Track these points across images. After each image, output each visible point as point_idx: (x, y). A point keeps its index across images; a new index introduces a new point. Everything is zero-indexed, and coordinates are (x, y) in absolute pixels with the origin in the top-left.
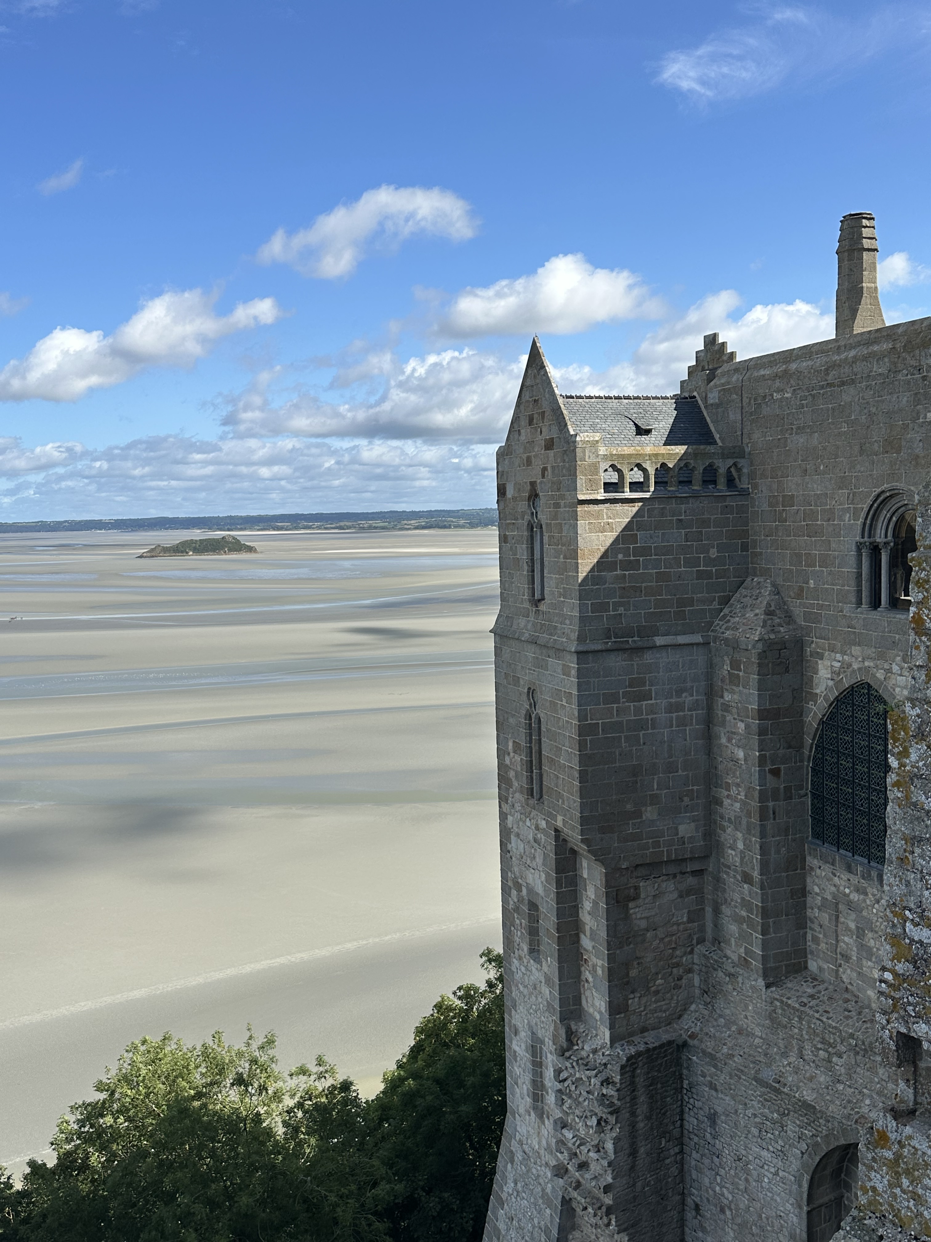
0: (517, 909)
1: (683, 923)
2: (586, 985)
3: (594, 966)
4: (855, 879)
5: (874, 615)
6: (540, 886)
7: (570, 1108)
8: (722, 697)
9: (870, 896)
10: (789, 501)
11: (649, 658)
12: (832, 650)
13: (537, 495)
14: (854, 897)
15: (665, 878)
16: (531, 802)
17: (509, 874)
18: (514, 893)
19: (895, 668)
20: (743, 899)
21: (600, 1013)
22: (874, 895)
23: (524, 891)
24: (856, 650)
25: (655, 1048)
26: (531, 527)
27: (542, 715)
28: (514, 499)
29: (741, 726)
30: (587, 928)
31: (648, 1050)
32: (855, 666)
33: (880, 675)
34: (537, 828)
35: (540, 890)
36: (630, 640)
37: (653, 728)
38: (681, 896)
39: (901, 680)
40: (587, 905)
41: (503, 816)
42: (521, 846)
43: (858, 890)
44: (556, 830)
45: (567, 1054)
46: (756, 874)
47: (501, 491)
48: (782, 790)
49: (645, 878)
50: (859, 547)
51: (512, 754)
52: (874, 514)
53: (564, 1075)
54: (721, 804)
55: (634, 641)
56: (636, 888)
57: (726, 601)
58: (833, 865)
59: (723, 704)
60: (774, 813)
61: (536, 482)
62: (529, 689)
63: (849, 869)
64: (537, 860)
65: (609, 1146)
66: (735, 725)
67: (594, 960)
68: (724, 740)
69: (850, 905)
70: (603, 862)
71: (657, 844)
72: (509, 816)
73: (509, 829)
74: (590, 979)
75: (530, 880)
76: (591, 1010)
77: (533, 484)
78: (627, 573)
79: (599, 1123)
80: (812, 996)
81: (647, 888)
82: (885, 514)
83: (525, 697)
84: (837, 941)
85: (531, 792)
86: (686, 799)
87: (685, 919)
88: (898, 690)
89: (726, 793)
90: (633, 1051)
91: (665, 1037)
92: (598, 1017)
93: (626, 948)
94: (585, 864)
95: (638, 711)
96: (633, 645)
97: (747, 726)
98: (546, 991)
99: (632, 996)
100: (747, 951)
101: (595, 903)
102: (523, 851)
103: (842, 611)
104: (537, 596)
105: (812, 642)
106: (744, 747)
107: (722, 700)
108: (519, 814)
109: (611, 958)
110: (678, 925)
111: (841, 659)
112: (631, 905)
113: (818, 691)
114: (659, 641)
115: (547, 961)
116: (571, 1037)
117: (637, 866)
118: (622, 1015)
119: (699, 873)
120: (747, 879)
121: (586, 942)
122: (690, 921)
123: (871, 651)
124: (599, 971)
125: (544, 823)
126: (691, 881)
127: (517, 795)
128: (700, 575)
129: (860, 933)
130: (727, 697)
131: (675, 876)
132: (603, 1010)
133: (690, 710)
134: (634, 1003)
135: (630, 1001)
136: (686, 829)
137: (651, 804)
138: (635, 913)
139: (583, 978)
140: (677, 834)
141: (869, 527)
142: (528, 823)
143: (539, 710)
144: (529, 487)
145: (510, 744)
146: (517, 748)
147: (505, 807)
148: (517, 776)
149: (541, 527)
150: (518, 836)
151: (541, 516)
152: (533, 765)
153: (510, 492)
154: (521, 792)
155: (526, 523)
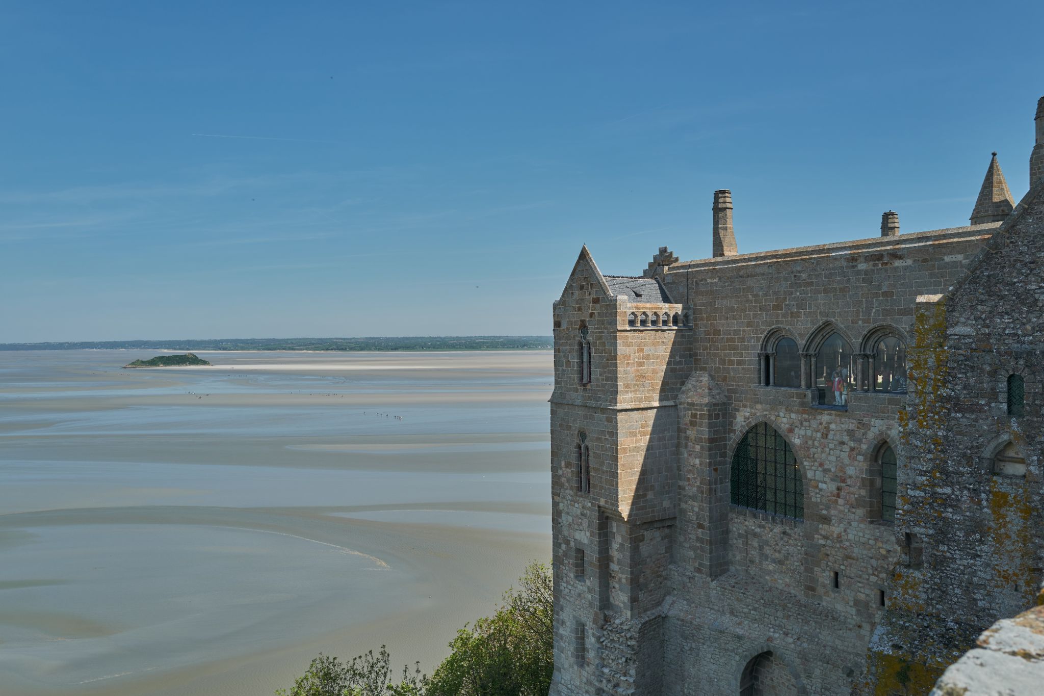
0: (565, 554)
1: (663, 553)
2: (613, 590)
3: (620, 579)
4: (758, 521)
5: (769, 388)
6: (585, 539)
7: (607, 656)
8: (685, 433)
9: (767, 528)
10: (718, 333)
11: (650, 413)
12: (745, 406)
13: (586, 327)
14: (758, 530)
15: (655, 530)
16: (579, 493)
17: (560, 536)
18: (564, 546)
19: (782, 414)
20: (697, 537)
21: (624, 603)
22: (769, 528)
23: (572, 544)
24: (759, 406)
25: (653, 619)
26: (580, 344)
27: (589, 445)
28: (567, 329)
29: (698, 448)
30: (615, 559)
31: (650, 620)
32: (758, 414)
33: (773, 418)
34: (584, 507)
35: (585, 541)
38: (662, 539)
39: (785, 420)
40: (615, 546)
41: (555, 504)
42: (570, 519)
43: (760, 526)
44: (599, 507)
45: (605, 627)
46: (706, 524)
47: (557, 324)
48: (719, 479)
49: (647, 530)
50: (759, 355)
51: (564, 469)
52: (767, 339)
53: (601, 640)
54: (684, 489)
56: (643, 535)
57: (683, 383)
58: (745, 515)
59: (685, 437)
60: (715, 491)
61: (585, 320)
62: (579, 431)
63: (755, 516)
64: (584, 525)
65: (633, 672)
66: (694, 448)
67: (620, 575)
68: (686, 455)
69: (755, 535)
70: (628, 522)
71: (653, 511)
72: (560, 503)
73: (561, 511)
74: (617, 586)
75: (577, 537)
76: (617, 603)
79: (626, 661)
80: (736, 583)
81: (648, 534)
82: (772, 340)
83: (575, 437)
84: (747, 554)
85: (580, 488)
86: (667, 487)
87: (664, 552)
88: (783, 425)
89: (687, 483)
90: (643, 621)
91: (657, 614)
92: (622, 605)
93: (638, 567)
94: (614, 524)
95: (645, 441)
97: (702, 447)
98: (590, 596)
99: (640, 593)
100: (700, 564)
101: (621, 545)
102: (571, 522)
103: (750, 387)
104: (585, 381)
105: (733, 403)
106: (700, 457)
107: (685, 435)
108: (569, 502)
109: (632, 573)
110: (661, 554)
111: (750, 411)
112: (641, 544)
113: (736, 428)
114: (654, 404)
115: (590, 579)
116: (606, 619)
117: (645, 523)
118: (636, 603)
119: (669, 527)
120: (700, 526)
121: (614, 567)
122: (666, 552)
123: (768, 407)
124: (624, 581)
125: (590, 504)
126: (667, 531)
127: (568, 492)
128: (673, 370)
129: (761, 548)
130: (689, 433)
131: (659, 528)
132: (626, 601)
133: (668, 440)
134: (642, 596)
135: (640, 595)
136: (666, 504)
137: (651, 490)
138: (642, 549)
139: (611, 586)
140: (662, 506)
141: (764, 347)
142: (576, 505)
143: (587, 442)
144: (579, 323)
145: (563, 463)
146: (568, 465)
147: (557, 499)
148: (568, 480)
149: (589, 344)
150: (568, 513)
151: (589, 338)
152: (581, 473)
153: (564, 325)
154: (571, 488)
155: (576, 342)
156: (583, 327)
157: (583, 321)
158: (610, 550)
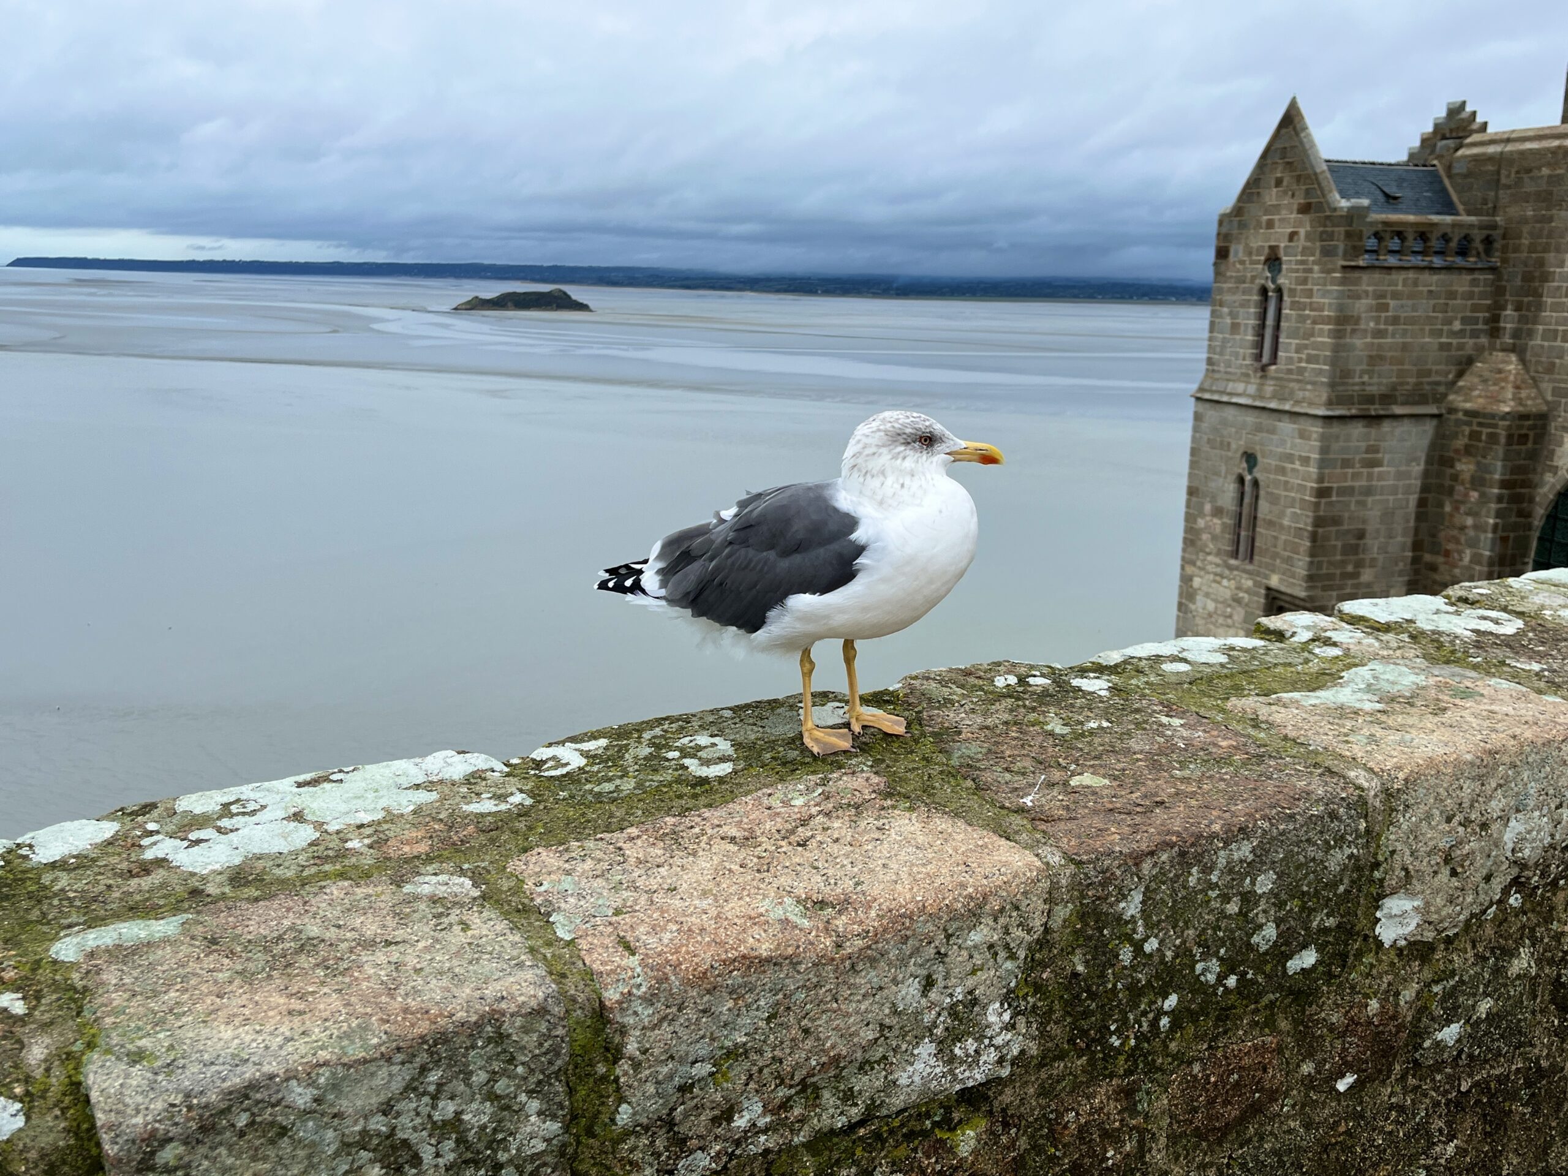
8: (1452, 467)
10: (1549, 277)
11: (1386, 426)
13: (1278, 260)
16: (1233, 562)
26: (1264, 291)
27: (1261, 480)
28: (1242, 262)
29: (1476, 496)
34: (1239, 587)
36: (1372, 407)
37: (1381, 494)
41: (1186, 578)
42: (1211, 606)
44: (1268, 589)
47: (1222, 253)
48: (1509, 558)
51: (1209, 518)
55: (1375, 409)
57: (1461, 374)
59: (1452, 475)
61: (1278, 246)
62: (1244, 452)
66: (1466, 495)
68: (1448, 509)
72: (1195, 578)
73: (1195, 590)
78: (1376, 341)
83: (1235, 462)
85: (1234, 554)
95: (1370, 477)
96: (1373, 413)
97: (1485, 496)
102: (1213, 610)
104: (1265, 359)
105: (1559, 416)
106: (1477, 514)
107: (1451, 471)
108: (1211, 575)
113: (1558, 463)
114: (1398, 410)
125: (1250, 583)
127: (1213, 558)
128: (1443, 347)
130: (1459, 466)
133: (1415, 479)
142: (1225, 582)
143: (1258, 473)
144: (1266, 251)
145: (1208, 507)
146: (1217, 512)
147: (1190, 570)
148: (1214, 538)
149: (1279, 291)
150: (1207, 595)
151: (1281, 281)
152: (1240, 526)
153: (1235, 254)
154: (1218, 554)
155: (1256, 287)
156: (1273, 261)
157: (1273, 249)
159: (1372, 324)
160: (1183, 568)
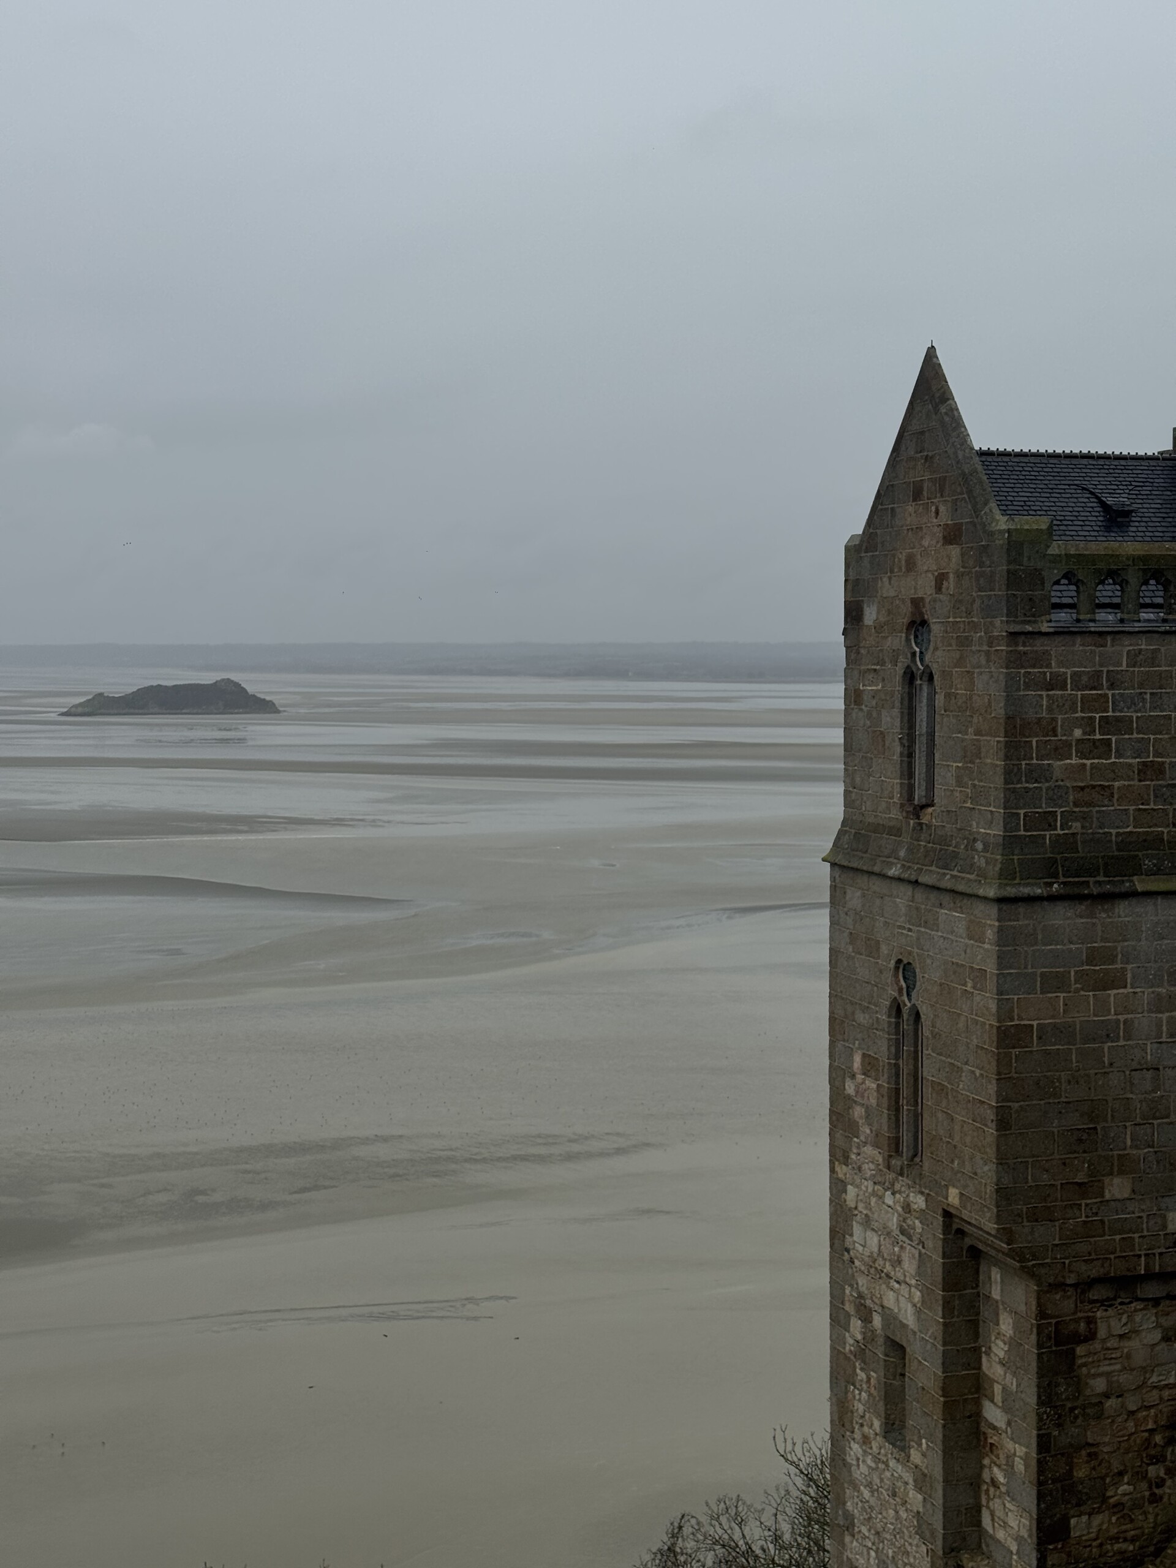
0: (861, 1352)
1: (1169, 1387)
2: (992, 1490)
3: (1010, 1457)
6: (910, 1310)
11: (1123, 912)
13: (924, 623)
15: (1139, 1305)
16: (896, 1162)
17: (848, 1290)
18: (856, 1325)
21: (1019, 1539)
23: (877, 1321)
26: (910, 677)
27: (923, 1010)
28: (879, 628)
30: (997, 1389)
34: (907, 1208)
35: (909, 1317)
36: (1091, 880)
37: (1128, 1037)
38: (1165, 1340)
40: (1000, 1349)
41: (838, 1187)
42: (873, 1240)
44: (947, 1215)
47: (853, 614)
49: (1107, 1303)
51: (860, 1077)
55: (1099, 883)
56: (1091, 1321)
61: (922, 599)
62: (899, 961)
64: (906, 1264)
67: (1010, 1445)
70: (1031, 1273)
72: (849, 1187)
73: (850, 1209)
74: (1001, 1478)
75: (890, 1299)
76: (1001, 1535)
77: (917, 603)
78: (1088, 762)
83: (888, 977)
85: (895, 1146)
87: (1172, 1380)
93: (1066, 1426)
94: (996, 1274)
95: (1101, 1007)
96: (1095, 891)
98: (915, 1498)
101: (1014, 1344)
102: (876, 1250)
104: (918, 795)
108: (870, 1183)
109: (1044, 1444)
112: (1080, 1350)
115: (920, 1445)
117: (1093, 1281)
121: (993, 1414)
124: (1019, 1466)
125: (921, 1200)
127: (869, 1150)
132: (1024, 1533)
134: (1079, 1525)
135: (1073, 1521)
137: (1121, 1172)
138: (1085, 1365)
139: (986, 1475)
140: (1165, 1227)
142: (889, 1199)
143: (916, 998)
144: (906, 610)
145: (857, 1060)
146: (870, 1066)
147: (842, 1170)
148: (869, 1116)
149: (932, 676)
150: (867, 1222)
151: (931, 657)
152: (899, 1094)
153: (870, 615)
154: (876, 1142)
155: (900, 670)
156: (918, 625)
158: (984, 1359)
159: (1078, 733)
160: (832, 1170)
